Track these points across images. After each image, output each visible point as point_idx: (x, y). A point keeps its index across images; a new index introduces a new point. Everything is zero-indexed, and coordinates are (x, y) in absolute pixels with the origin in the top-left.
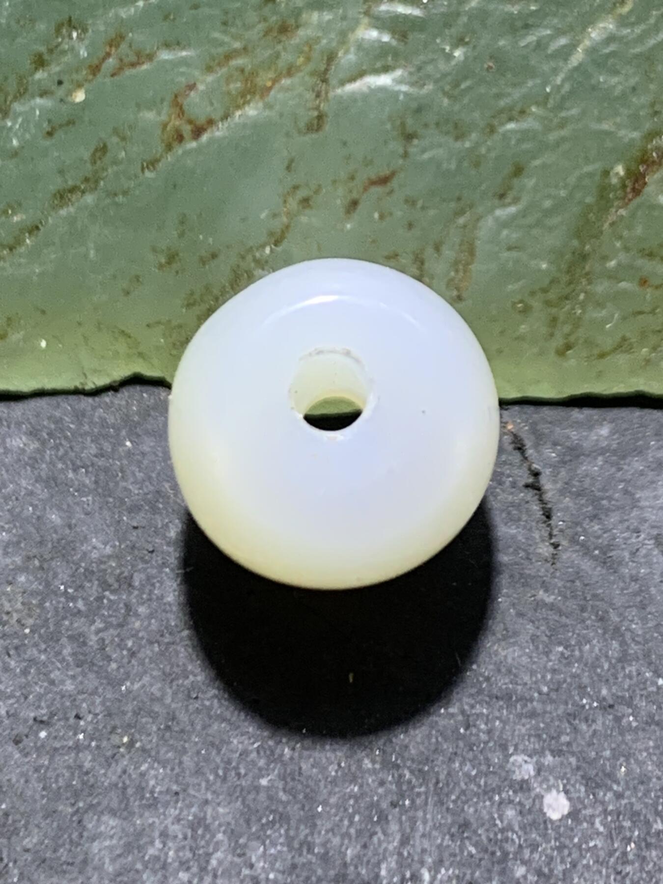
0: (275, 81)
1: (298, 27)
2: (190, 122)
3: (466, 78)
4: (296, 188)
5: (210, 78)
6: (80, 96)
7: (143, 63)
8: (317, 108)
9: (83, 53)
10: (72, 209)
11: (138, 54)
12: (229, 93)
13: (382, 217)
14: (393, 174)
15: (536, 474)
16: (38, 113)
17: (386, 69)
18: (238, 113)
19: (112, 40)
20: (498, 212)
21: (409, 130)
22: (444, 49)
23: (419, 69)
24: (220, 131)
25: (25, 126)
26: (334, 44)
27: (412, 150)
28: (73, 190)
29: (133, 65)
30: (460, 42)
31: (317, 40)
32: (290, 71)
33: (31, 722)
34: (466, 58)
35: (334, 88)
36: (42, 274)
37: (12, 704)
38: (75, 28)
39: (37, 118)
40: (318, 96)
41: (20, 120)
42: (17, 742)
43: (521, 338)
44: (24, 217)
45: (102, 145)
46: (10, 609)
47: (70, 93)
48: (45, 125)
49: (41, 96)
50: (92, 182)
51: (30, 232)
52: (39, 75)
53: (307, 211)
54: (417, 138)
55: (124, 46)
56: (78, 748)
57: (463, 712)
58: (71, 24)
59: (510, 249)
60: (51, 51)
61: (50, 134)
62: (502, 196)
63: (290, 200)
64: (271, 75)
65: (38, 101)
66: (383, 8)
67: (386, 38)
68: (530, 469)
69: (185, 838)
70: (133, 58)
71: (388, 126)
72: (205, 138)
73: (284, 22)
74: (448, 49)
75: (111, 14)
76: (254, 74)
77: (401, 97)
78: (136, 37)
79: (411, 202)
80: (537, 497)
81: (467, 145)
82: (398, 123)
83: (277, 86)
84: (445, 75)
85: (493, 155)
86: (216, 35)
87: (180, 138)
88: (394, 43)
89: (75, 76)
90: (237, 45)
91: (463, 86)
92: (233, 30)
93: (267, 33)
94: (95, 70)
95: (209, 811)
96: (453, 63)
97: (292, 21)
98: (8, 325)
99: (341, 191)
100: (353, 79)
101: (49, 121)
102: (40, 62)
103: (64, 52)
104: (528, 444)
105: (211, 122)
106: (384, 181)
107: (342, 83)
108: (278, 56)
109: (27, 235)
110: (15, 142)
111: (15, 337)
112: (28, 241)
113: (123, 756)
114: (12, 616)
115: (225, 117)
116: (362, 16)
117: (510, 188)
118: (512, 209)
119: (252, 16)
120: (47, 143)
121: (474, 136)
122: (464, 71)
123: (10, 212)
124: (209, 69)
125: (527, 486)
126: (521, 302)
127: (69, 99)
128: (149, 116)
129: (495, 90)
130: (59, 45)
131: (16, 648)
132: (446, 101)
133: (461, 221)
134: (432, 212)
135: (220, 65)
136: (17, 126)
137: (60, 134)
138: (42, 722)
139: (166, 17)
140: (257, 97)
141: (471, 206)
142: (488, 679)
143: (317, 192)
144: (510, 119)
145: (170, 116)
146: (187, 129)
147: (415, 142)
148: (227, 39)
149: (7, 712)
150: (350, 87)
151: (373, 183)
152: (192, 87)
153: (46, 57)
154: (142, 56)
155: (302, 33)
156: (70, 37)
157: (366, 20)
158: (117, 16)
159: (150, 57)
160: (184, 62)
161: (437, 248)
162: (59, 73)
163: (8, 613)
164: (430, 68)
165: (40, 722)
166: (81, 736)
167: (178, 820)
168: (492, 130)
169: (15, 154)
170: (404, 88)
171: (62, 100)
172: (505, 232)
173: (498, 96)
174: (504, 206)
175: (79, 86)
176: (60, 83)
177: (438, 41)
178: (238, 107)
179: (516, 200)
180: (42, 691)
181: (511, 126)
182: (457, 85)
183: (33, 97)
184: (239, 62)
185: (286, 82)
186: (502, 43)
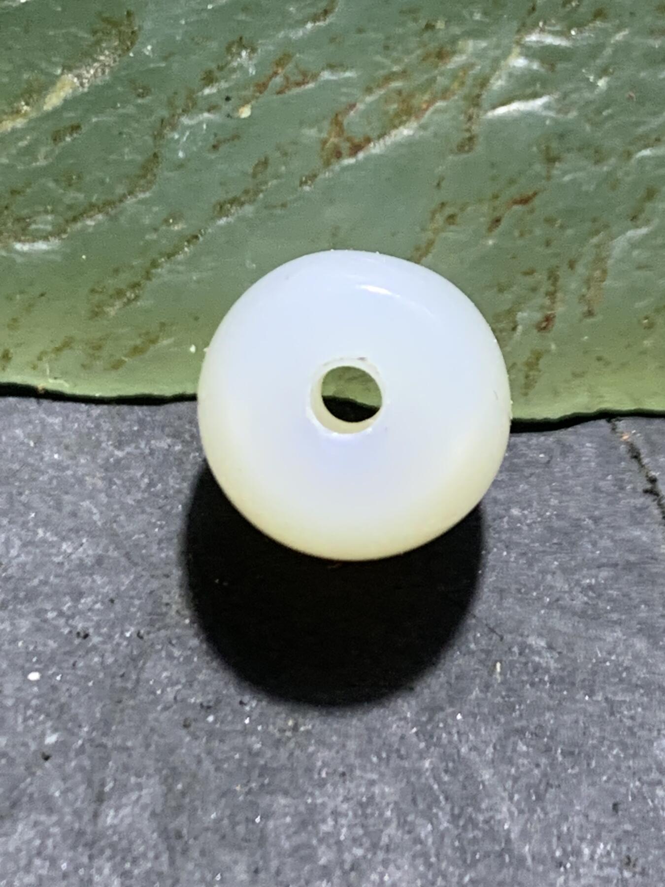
0: (431, 102)
1: (454, 53)
2: (348, 139)
3: (607, 107)
4: (443, 205)
5: (369, 99)
6: (245, 112)
7: (308, 83)
8: (468, 130)
9: (252, 71)
10: (231, 219)
11: (304, 74)
12: (386, 113)
13: (522, 235)
14: (535, 194)
15: (653, 481)
16: (205, 127)
17: (535, 96)
18: (394, 132)
19: (281, 59)
20: (630, 233)
21: (554, 153)
22: (588, 79)
23: (565, 96)
24: (376, 149)
25: (192, 139)
26: (488, 70)
27: (555, 172)
28: (234, 201)
29: (298, 84)
30: (603, 72)
31: (472, 66)
32: (445, 94)
33: (199, 708)
34: (610, 88)
35: (486, 111)
36: (198, 282)
37: (178, 691)
38: (245, 48)
39: (204, 132)
40: (470, 118)
41: (187, 133)
42: (186, 726)
43: (644, 353)
44: (185, 226)
45: (263, 160)
46: (169, 601)
47: (236, 109)
48: (212, 137)
49: (209, 111)
50: (250, 194)
51: (188, 241)
52: (207, 91)
53: (452, 227)
54: (560, 162)
55: (290, 66)
56: (246, 732)
57: (606, 699)
58: (241, 44)
59: (640, 267)
60: (221, 68)
61: (215, 147)
62: (634, 218)
63: (438, 216)
64: (426, 97)
65: (206, 115)
66: (533, 38)
67: (535, 66)
68: (647, 476)
69: (355, 815)
70: (299, 78)
71: (535, 149)
72: (361, 155)
73: (442, 48)
74: (592, 78)
75: (281, 35)
76: (411, 95)
77: (548, 122)
78: (302, 58)
79: (550, 221)
80: (656, 502)
81: (605, 169)
82: (543, 147)
83: (431, 109)
84: (588, 103)
85: (629, 179)
86: (378, 58)
87: (338, 155)
88: (542, 70)
89: (244, 93)
90: (395, 69)
91: (605, 113)
92: (395, 54)
93: (425, 58)
94: (262, 87)
95: (376, 790)
96: (597, 91)
97: (448, 48)
98: (161, 331)
99: (485, 208)
100: (503, 104)
101: (216, 135)
102: (209, 79)
103: (234, 70)
104: (644, 452)
105: (368, 140)
106: (525, 201)
107: (494, 107)
108: (433, 80)
109: (186, 243)
110: (181, 154)
111: (165, 342)
112: (186, 249)
113: (289, 739)
114: (171, 607)
115: (381, 136)
116: (514, 46)
117: (641, 210)
118: (644, 231)
119: (413, 42)
120: (213, 156)
121: (613, 161)
122: (607, 100)
123: (171, 221)
124: (369, 90)
125: (646, 492)
126: (646, 318)
127: (236, 115)
128: (311, 133)
129: (634, 119)
130: (228, 63)
131: (178, 638)
132: (588, 128)
133: (595, 240)
134: (570, 232)
135: (379, 86)
136: (185, 139)
137: (223, 148)
138: (209, 707)
139: (332, 40)
140: (413, 118)
141: (606, 226)
142: (627, 669)
143: (462, 209)
144: (646, 147)
145: (329, 133)
146: (345, 146)
147: (557, 165)
148: (387, 62)
149: (175, 698)
150: (501, 111)
151: (516, 202)
152: (352, 106)
153: (217, 74)
154: (306, 76)
155: (458, 60)
156: (239, 55)
157: (517, 50)
158: (286, 37)
159: (315, 77)
160: (347, 82)
161: (572, 265)
162: (227, 89)
163: (167, 604)
164: (574, 96)
165: (207, 709)
166: (247, 721)
167: (347, 799)
168: (629, 155)
169: (180, 166)
170: (552, 114)
171: (228, 116)
172: (635, 253)
173: (637, 124)
174: (637, 227)
175: (245, 102)
176: (228, 99)
177: (584, 71)
178: (395, 127)
179: (647, 222)
180: (207, 678)
181: (646, 152)
182: (599, 112)
183: (201, 111)
184: (396, 84)
185: (440, 104)
186: (642, 74)
